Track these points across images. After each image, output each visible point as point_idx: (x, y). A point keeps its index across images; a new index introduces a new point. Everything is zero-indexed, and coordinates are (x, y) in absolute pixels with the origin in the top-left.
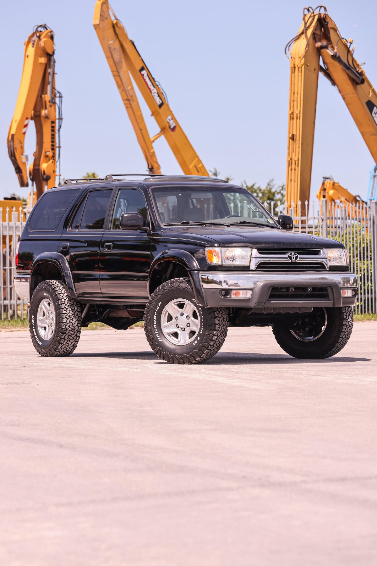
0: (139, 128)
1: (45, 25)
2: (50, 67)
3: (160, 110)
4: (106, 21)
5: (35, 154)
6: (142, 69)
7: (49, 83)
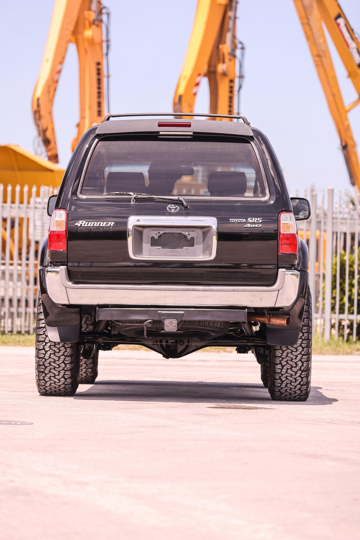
0: (332, 93)
3: (359, 71)
6: (339, 16)
7: (229, 30)
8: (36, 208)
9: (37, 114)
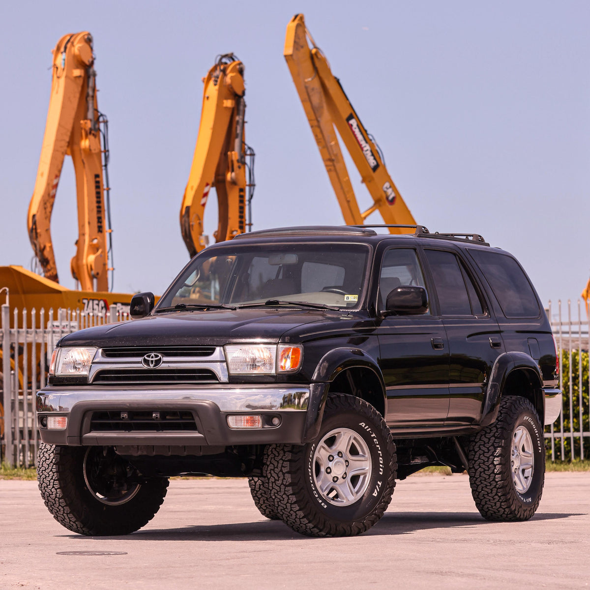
0: (346, 198)
1: (232, 54)
2: (238, 114)
4: (302, 50)
5: (216, 233)
6: (351, 117)
7: (237, 136)
8: (54, 332)
9: (34, 233)
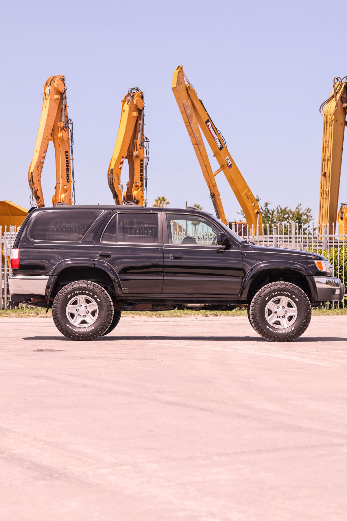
1: (138, 87)
2: (140, 120)
3: (221, 152)
4: (181, 85)
5: (128, 184)
6: (208, 121)
7: (139, 131)
8: (7, 238)
9: (31, 181)
